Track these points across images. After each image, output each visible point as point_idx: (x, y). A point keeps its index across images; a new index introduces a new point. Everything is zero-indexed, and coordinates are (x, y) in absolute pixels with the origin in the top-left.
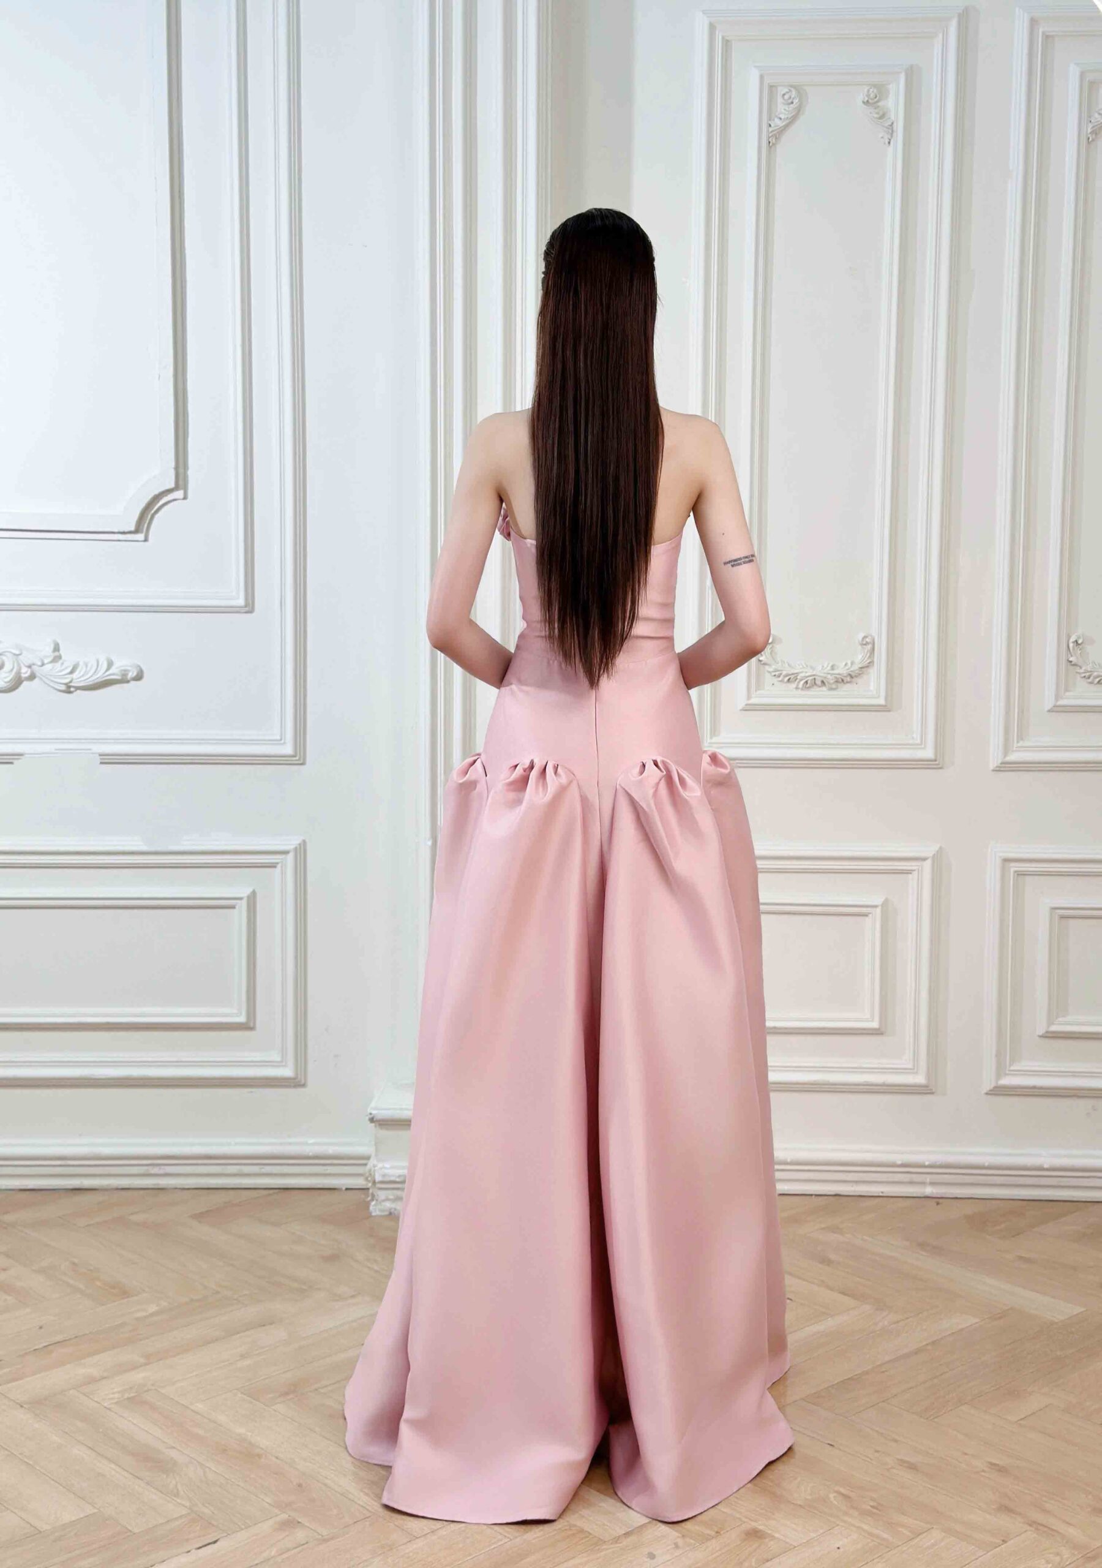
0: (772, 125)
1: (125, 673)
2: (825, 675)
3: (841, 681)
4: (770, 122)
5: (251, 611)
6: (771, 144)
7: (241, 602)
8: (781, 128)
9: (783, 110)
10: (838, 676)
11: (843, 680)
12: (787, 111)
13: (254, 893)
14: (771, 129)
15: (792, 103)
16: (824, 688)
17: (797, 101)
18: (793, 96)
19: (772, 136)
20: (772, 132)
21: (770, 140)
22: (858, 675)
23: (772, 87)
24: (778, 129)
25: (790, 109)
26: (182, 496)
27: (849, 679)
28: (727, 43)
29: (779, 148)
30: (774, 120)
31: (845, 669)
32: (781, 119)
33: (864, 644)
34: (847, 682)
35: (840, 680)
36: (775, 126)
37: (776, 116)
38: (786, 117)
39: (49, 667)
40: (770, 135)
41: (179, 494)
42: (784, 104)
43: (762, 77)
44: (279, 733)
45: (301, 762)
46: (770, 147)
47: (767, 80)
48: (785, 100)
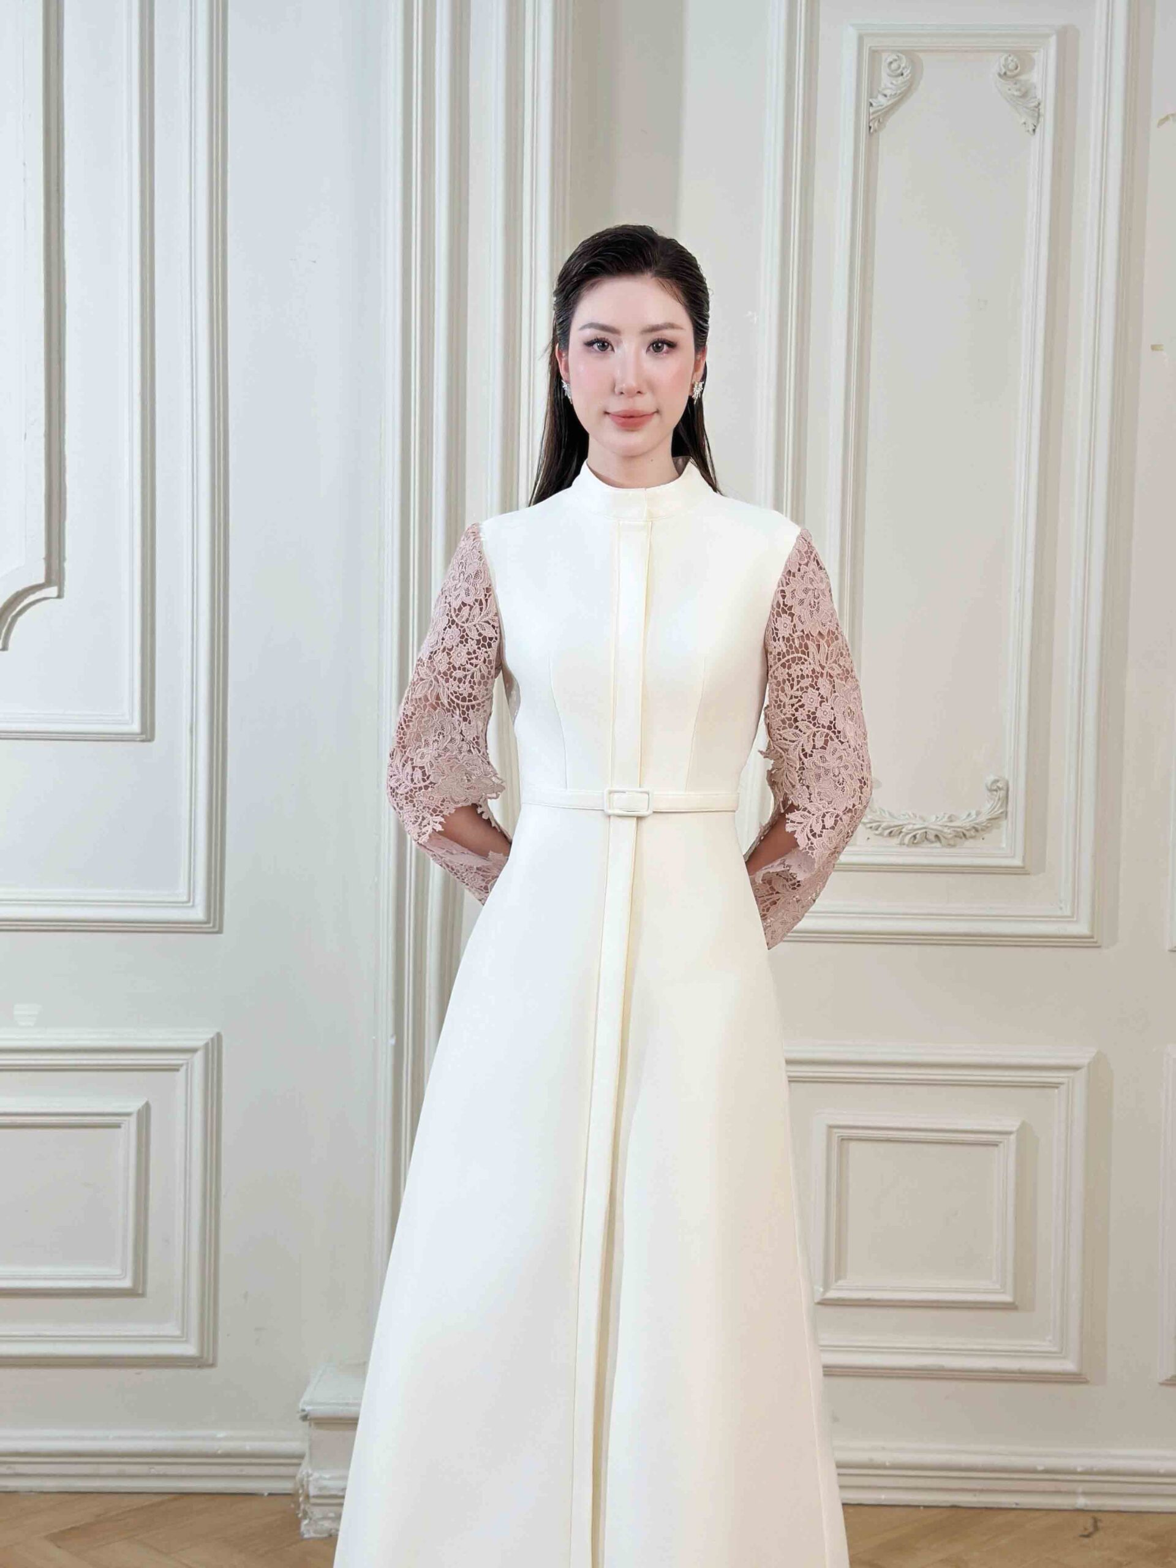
0: (874, 104)
2: (940, 828)
4: (871, 100)
5: (150, 739)
6: (871, 129)
7: (136, 728)
8: (886, 107)
9: (888, 84)
10: (959, 830)
11: (964, 835)
12: (895, 85)
13: (147, 1106)
14: (871, 110)
15: (902, 74)
16: (938, 845)
17: (909, 71)
18: (903, 65)
19: (874, 118)
20: (874, 111)
21: (871, 124)
22: (986, 829)
23: (874, 53)
24: (882, 109)
25: (899, 82)
26: (55, 594)
27: (973, 833)
29: (883, 134)
30: (876, 98)
31: (967, 820)
32: (886, 96)
33: (992, 789)
34: (972, 837)
35: (962, 835)
36: (878, 106)
37: (879, 92)
38: (893, 93)
40: (871, 118)
41: (52, 591)
42: (889, 75)
43: (861, 39)
44: (186, 891)
45: (216, 929)
46: (870, 134)
47: (868, 43)
48: (892, 71)
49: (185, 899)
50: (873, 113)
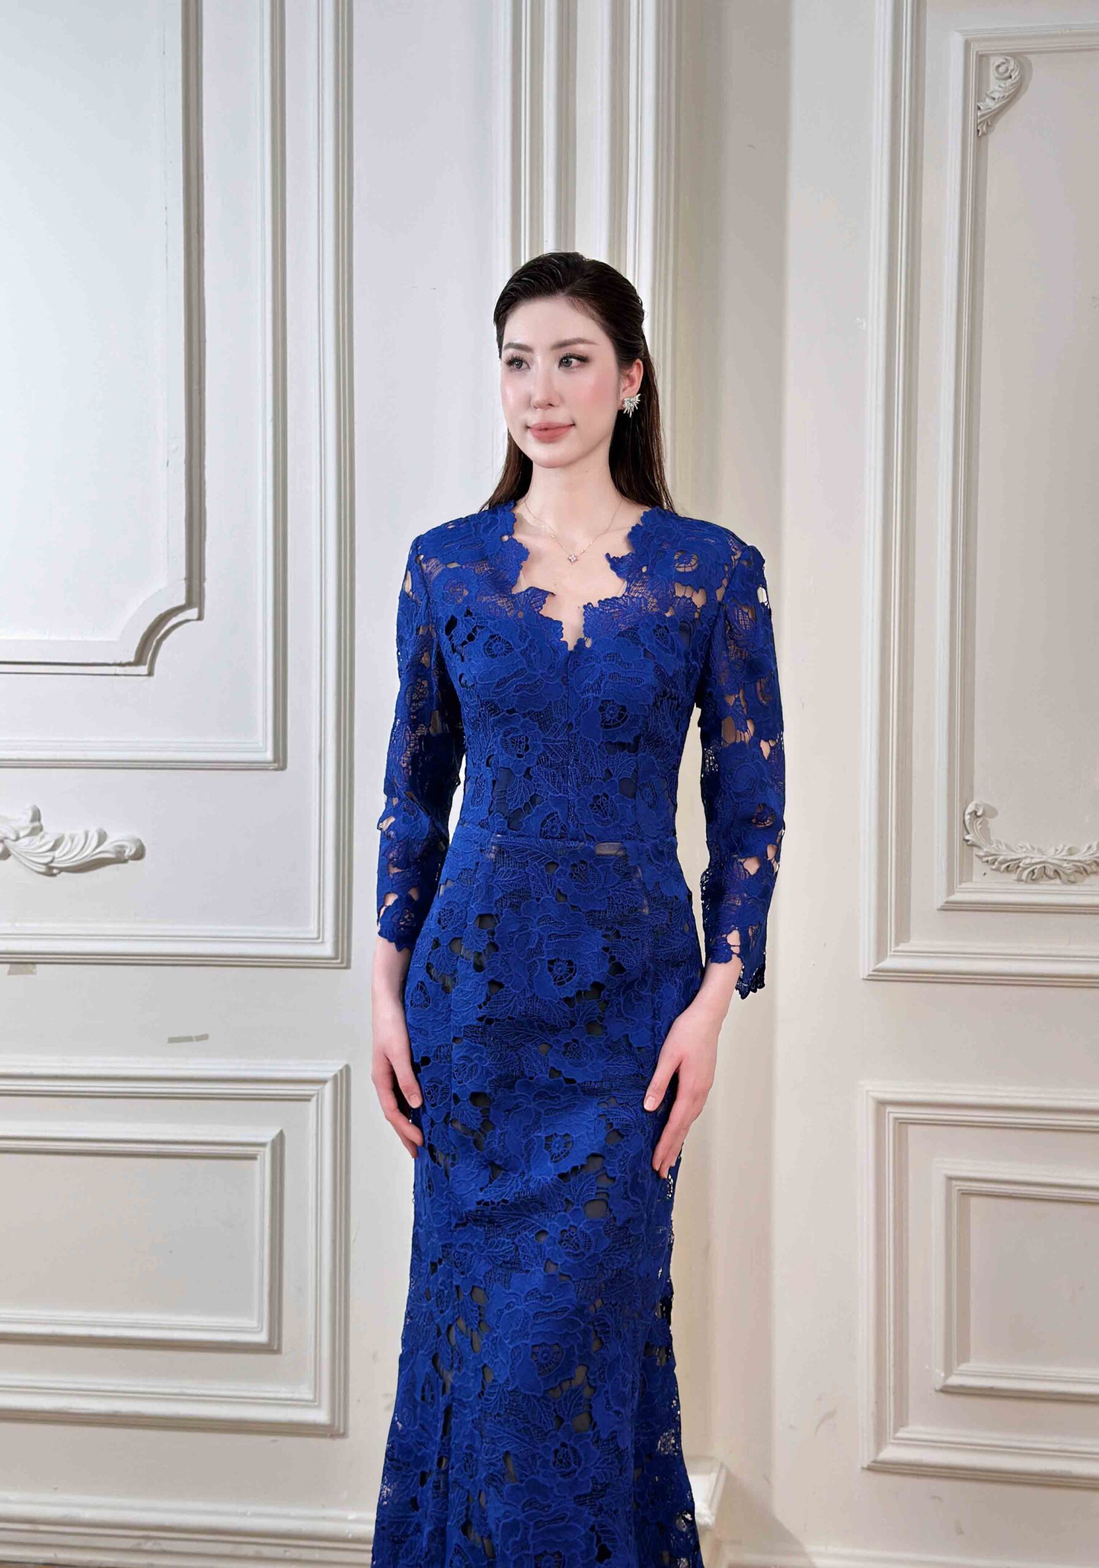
0: (982, 108)
1: (120, 850)
2: (1059, 862)
4: (979, 104)
5: (283, 767)
6: (980, 133)
7: (269, 756)
8: (995, 110)
9: (996, 87)
11: (1085, 870)
12: (1004, 88)
13: (281, 1136)
14: (980, 114)
15: (1010, 77)
16: (1058, 881)
17: (1017, 73)
18: (1011, 68)
19: (982, 121)
20: (982, 116)
21: (979, 128)
23: (982, 58)
24: (990, 112)
25: (1007, 84)
26: (198, 616)
28: (919, 1)
29: (991, 137)
30: (984, 101)
31: (1088, 854)
32: (994, 99)
34: (1094, 873)
35: (1082, 869)
36: (986, 109)
37: (987, 96)
38: (1002, 96)
39: (24, 842)
40: (979, 121)
41: (193, 613)
42: (997, 79)
43: (967, 45)
44: (317, 930)
45: (344, 965)
46: (979, 139)
47: (975, 48)
48: (1001, 74)
49: (315, 934)
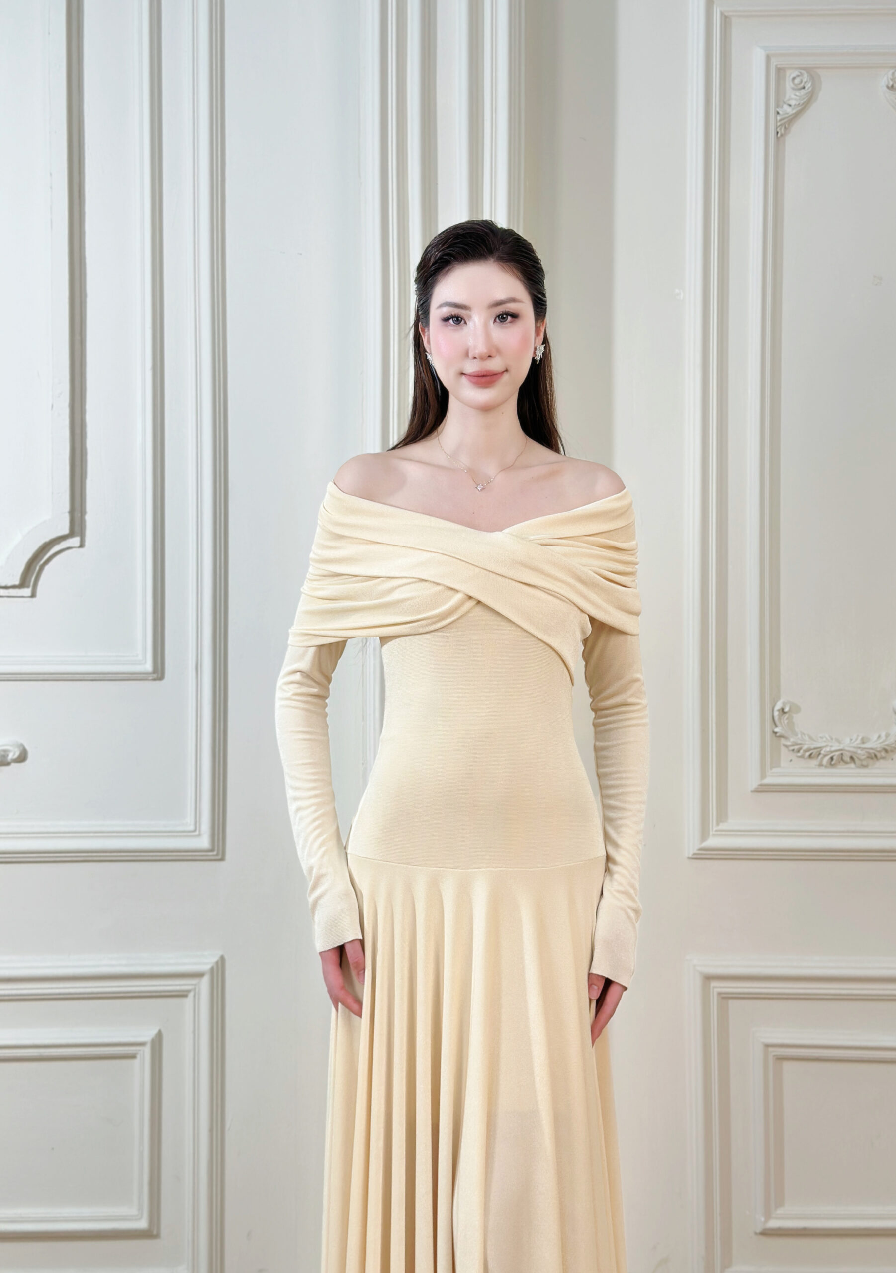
0: (780, 113)
3: (873, 757)
4: (778, 110)
5: (161, 678)
6: (779, 135)
7: (148, 667)
8: (791, 115)
9: (793, 97)
10: (871, 751)
12: (798, 97)
13: (160, 1035)
14: (779, 118)
15: (804, 88)
16: (852, 765)
18: (805, 80)
23: (780, 71)
24: (788, 117)
25: (802, 94)
26: (78, 544)
28: (726, 20)
29: (789, 139)
32: (790, 106)
36: (784, 114)
37: (784, 103)
38: (797, 104)
40: (779, 124)
41: (75, 541)
42: (793, 89)
43: (768, 58)
44: (193, 822)
45: (219, 857)
46: (778, 138)
47: (774, 62)
48: (795, 85)
49: (192, 828)
50: (781, 120)
